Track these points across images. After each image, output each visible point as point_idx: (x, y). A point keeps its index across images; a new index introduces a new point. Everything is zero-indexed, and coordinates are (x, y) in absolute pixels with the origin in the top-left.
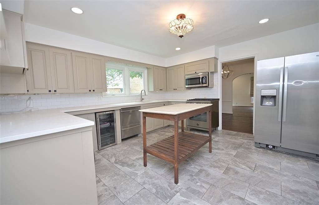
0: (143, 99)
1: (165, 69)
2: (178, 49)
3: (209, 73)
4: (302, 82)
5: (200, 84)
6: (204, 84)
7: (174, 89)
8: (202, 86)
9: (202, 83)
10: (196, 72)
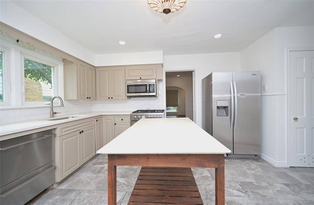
0: (56, 113)
1: (94, 69)
2: (122, 43)
3: (157, 81)
4: (244, 95)
5: (146, 92)
6: (151, 92)
7: (109, 98)
8: (149, 95)
9: (150, 92)
10: (140, 78)
